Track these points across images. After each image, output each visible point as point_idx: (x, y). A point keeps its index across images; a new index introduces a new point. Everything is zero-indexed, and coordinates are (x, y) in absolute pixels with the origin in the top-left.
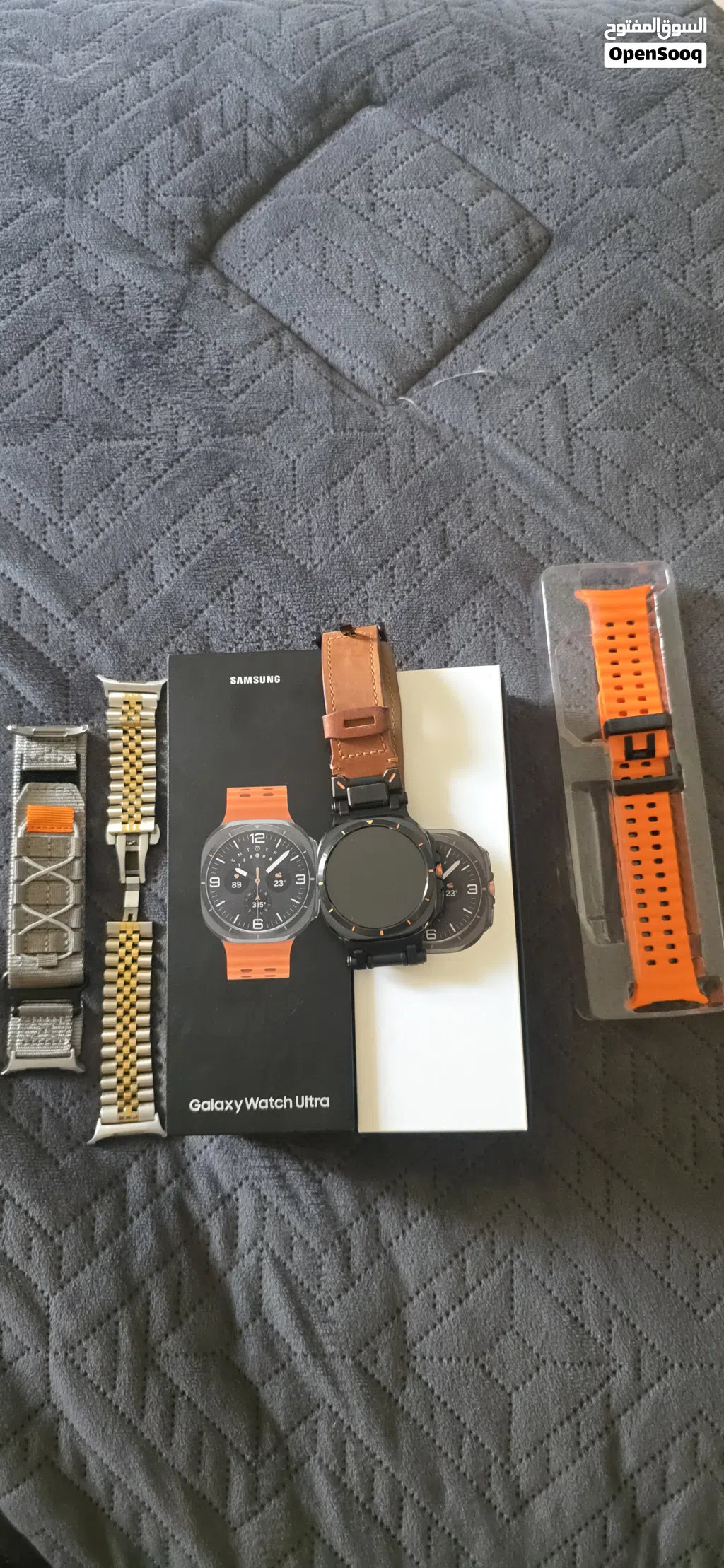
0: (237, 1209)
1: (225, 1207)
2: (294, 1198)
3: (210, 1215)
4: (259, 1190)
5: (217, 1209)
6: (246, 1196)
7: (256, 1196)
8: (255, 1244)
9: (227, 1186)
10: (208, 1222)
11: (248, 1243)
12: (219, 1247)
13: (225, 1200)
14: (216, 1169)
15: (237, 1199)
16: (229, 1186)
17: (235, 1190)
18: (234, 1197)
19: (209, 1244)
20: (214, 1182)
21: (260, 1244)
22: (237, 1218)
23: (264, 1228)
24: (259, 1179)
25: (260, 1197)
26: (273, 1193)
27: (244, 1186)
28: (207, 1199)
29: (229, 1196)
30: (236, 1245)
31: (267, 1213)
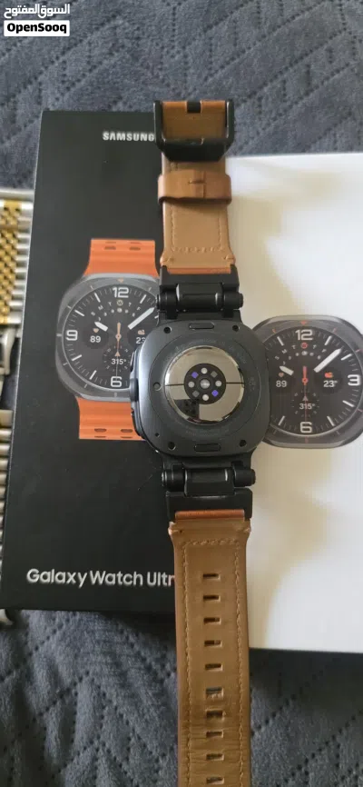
0: (76, 704)
1: (63, 702)
2: (133, 697)
3: (47, 709)
4: (99, 687)
5: (55, 703)
6: (85, 692)
7: (95, 693)
8: (92, 742)
9: (67, 681)
10: (45, 716)
11: (84, 740)
12: (54, 743)
13: (63, 695)
14: (57, 661)
15: (76, 694)
16: (69, 680)
17: (75, 684)
18: (73, 691)
19: (45, 739)
20: (54, 675)
21: (96, 743)
22: (75, 713)
23: (101, 727)
24: (100, 675)
25: (99, 694)
26: (113, 691)
27: (84, 682)
28: (45, 692)
29: (69, 690)
30: (73, 741)
31: (105, 711)
